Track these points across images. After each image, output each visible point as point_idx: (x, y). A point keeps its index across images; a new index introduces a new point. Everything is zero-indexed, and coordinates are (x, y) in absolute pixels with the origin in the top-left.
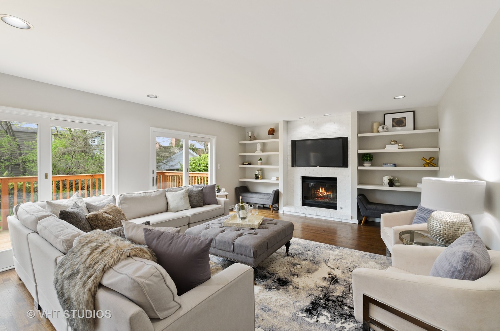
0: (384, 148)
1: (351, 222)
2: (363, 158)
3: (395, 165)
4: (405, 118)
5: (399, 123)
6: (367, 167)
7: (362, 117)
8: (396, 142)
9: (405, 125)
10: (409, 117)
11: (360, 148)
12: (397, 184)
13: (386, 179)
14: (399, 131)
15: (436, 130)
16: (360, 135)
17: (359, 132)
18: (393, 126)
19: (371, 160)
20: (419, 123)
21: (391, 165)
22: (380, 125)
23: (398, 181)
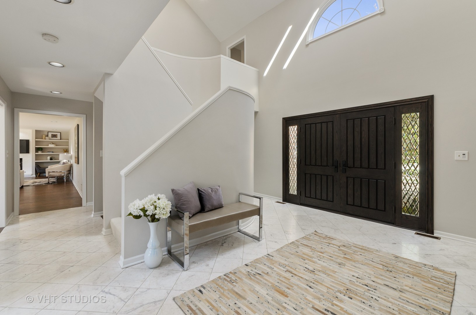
0: (48, 146)
1: (32, 177)
2: (37, 150)
3: (53, 152)
4: (57, 135)
5: (54, 136)
6: (40, 153)
7: (37, 132)
8: (53, 144)
9: (57, 137)
10: (59, 134)
11: (36, 145)
12: (53, 159)
13: (49, 158)
14: (54, 140)
15: (68, 141)
16: (36, 140)
17: (36, 138)
18: (52, 137)
19: (42, 150)
20: (62, 137)
21: (51, 152)
22: (46, 136)
23: (54, 158)
